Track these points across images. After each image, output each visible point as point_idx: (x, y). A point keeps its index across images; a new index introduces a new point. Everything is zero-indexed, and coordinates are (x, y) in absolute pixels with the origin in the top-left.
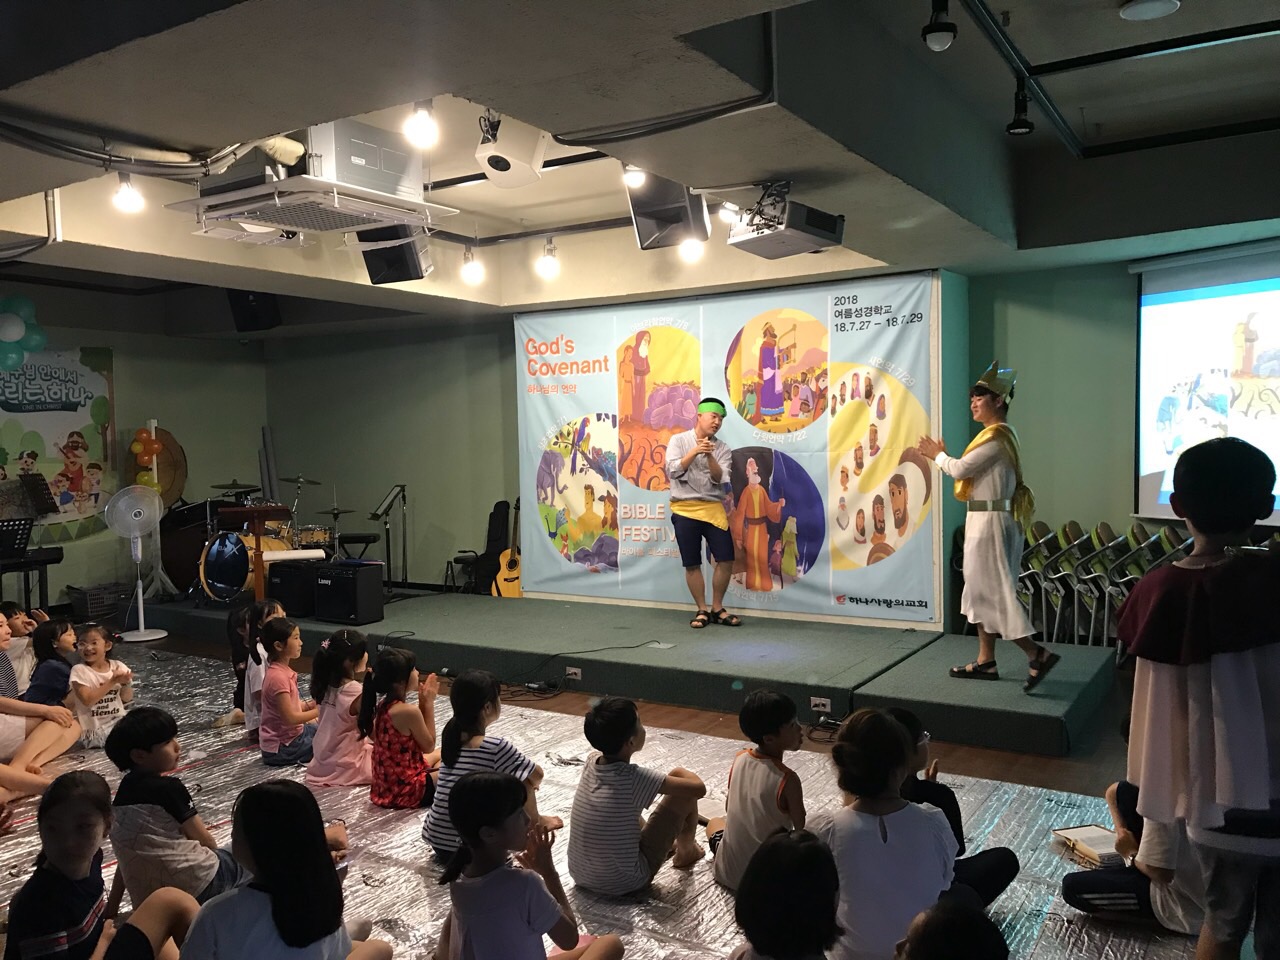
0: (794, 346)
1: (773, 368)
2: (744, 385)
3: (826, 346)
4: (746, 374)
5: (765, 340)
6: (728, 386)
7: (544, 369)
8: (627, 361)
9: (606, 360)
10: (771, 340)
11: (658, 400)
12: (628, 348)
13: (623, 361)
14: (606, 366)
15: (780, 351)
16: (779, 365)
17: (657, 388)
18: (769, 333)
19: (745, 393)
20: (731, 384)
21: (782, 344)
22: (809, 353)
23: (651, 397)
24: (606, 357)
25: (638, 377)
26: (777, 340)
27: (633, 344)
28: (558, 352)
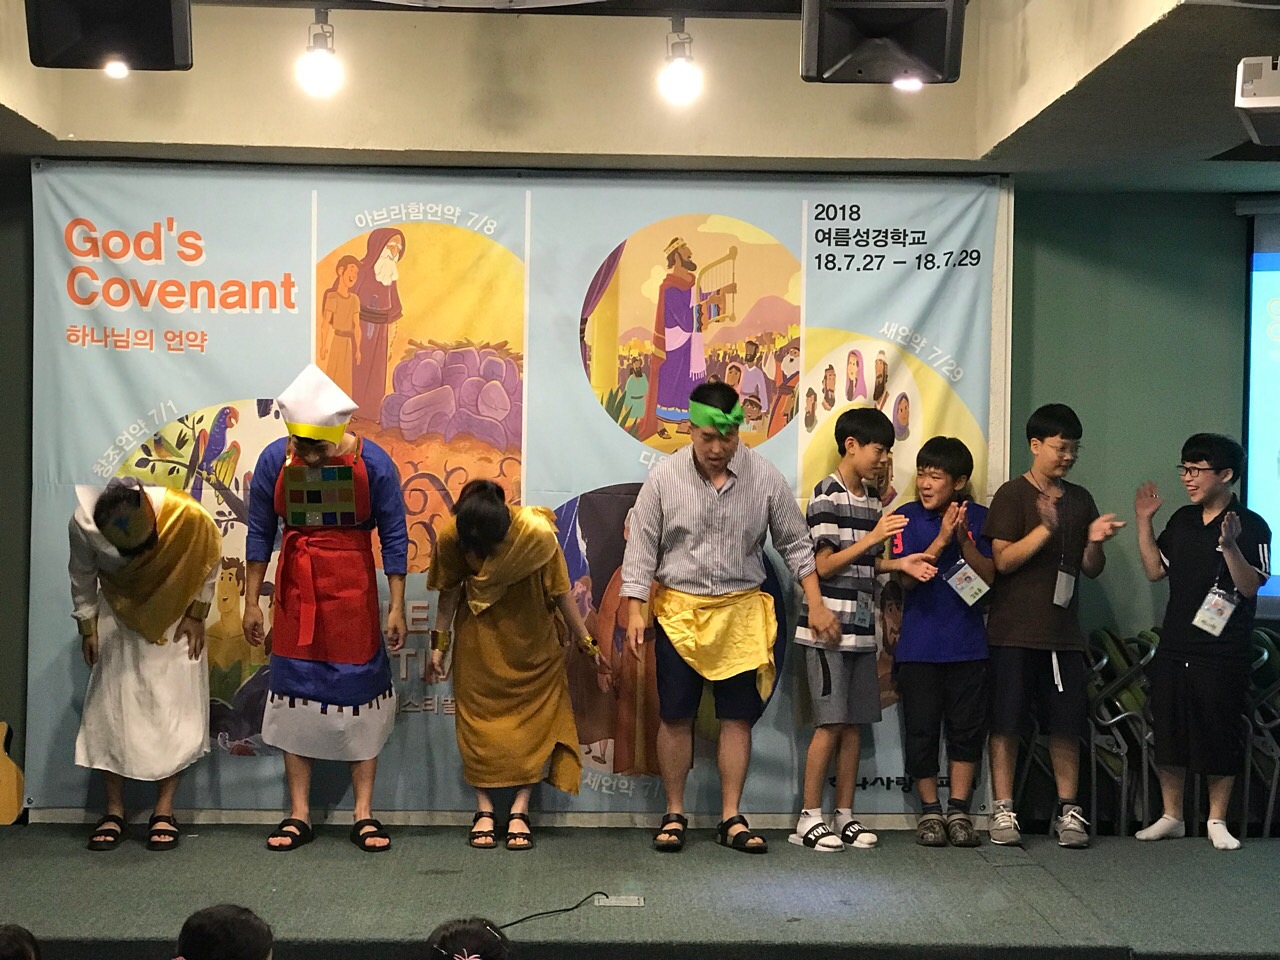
0: (732, 288)
1: (688, 329)
2: (622, 358)
3: (797, 293)
4: (627, 337)
5: (671, 271)
6: (586, 357)
7: (115, 291)
8: (343, 290)
9: (288, 284)
10: (684, 273)
11: (420, 377)
12: (346, 261)
13: (334, 288)
14: (288, 295)
15: (703, 296)
16: (700, 324)
17: (417, 353)
18: (679, 258)
19: (623, 376)
20: (594, 354)
21: (707, 282)
22: (761, 305)
23: (402, 372)
24: (288, 276)
25: (371, 327)
26: (696, 273)
27: (361, 254)
28: (157, 255)
